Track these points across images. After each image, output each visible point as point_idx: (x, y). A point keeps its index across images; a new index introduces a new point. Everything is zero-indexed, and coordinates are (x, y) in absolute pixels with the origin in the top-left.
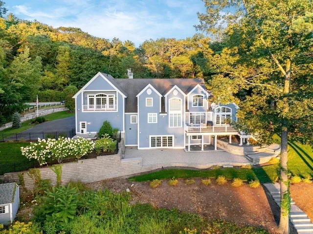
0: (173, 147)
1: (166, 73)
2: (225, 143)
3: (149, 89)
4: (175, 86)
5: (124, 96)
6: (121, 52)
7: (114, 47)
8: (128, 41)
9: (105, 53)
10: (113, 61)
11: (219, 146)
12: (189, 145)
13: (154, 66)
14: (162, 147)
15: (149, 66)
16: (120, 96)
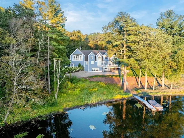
0: (99, 71)
1: (97, 48)
2: (114, 70)
3: (92, 54)
4: (99, 53)
5: (84, 56)
6: (77, 38)
7: (75, 35)
8: (78, 30)
9: (71, 38)
10: (74, 42)
11: (112, 71)
12: (103, 71)
13: (92, 45)
14: (95, 71)
15: (90, 45)
16: (83, 56)
